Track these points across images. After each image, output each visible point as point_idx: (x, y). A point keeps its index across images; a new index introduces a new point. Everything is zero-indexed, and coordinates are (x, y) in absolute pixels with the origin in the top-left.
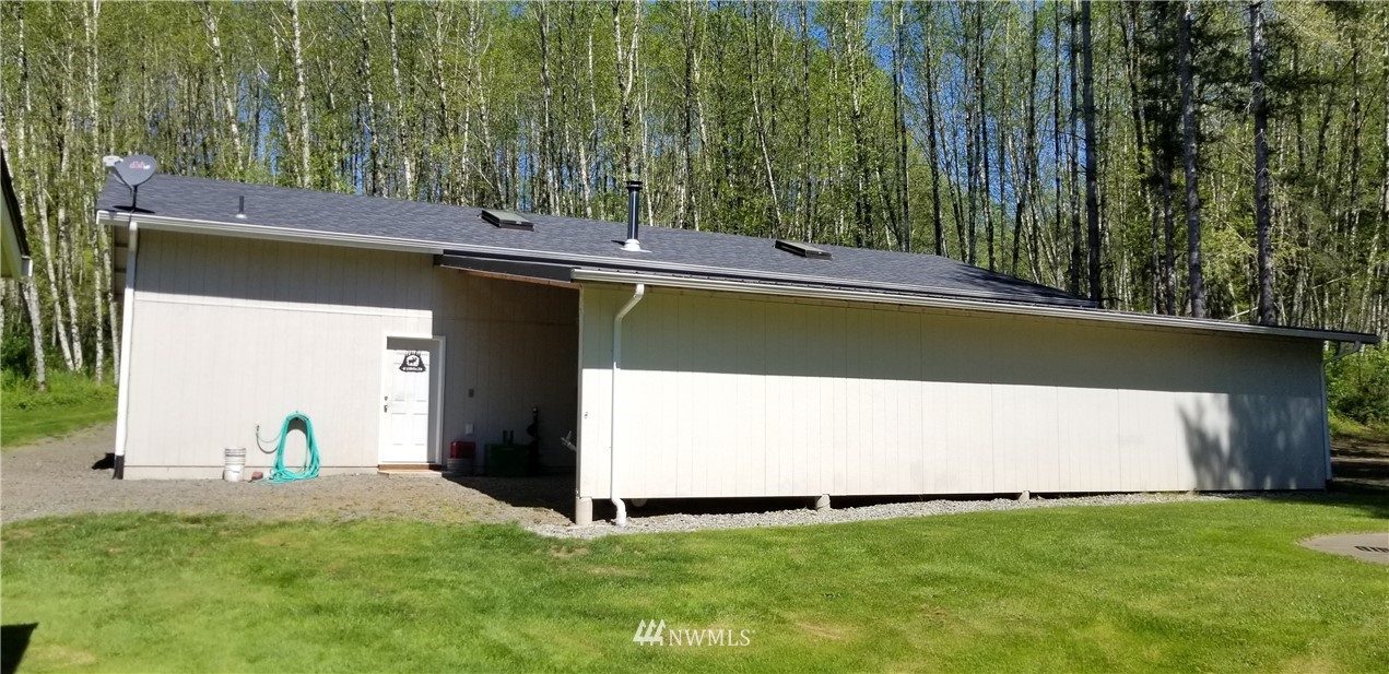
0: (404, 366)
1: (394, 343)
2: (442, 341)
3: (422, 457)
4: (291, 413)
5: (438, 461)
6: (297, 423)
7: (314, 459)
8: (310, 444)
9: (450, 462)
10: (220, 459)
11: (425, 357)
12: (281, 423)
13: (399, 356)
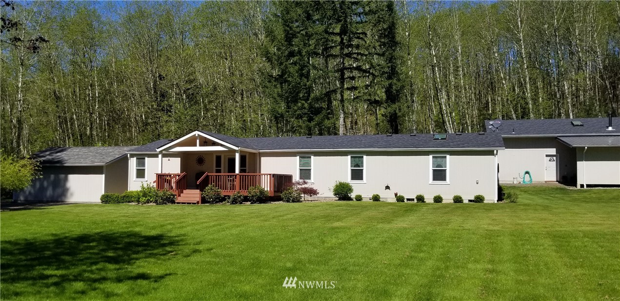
0: (550, 160)
1: (547, 156)
2: (558, 155)
3: (555, 179)
4: (526, 171)
5: (559, 180)
6: (527, 173)
7: (531, 180)
8: (530, 177)
9: (561, 180)
10: (512, 180)
11: (555, 158)
12: (524, 173)
13: (549, 158)
